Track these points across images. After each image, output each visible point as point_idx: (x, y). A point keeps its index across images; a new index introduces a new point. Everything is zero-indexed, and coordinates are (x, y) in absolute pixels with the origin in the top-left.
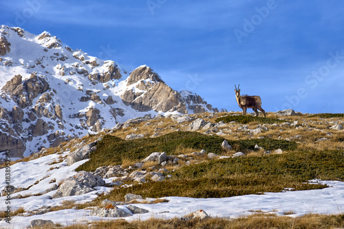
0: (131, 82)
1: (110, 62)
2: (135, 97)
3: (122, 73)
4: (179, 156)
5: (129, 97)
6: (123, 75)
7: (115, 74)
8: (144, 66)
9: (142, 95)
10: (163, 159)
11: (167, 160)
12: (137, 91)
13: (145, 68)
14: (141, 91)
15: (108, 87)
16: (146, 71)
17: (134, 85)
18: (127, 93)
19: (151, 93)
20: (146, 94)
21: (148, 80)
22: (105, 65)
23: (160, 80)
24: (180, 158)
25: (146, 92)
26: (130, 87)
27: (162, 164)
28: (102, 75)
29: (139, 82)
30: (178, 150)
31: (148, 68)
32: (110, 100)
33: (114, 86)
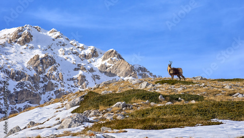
0: (104, 59)
1: (92, 47)
2: (107, 68)
3: (99, 53)
4: (133, 104)
5: (103, 68)
6: (100, 55)
7: (95, 54)
8: (112, 50)
9: (111, 67)
10: (124, 106)
11: (126, 107)
12: (108, 64)
13: (113, 51)
14: (110, 65)
15: (91, 62)
16: (114, 52)
17: (106, 61)
18: (102, 66)
19: (116, 66)
20: (113, 66)
21: (114, 58)
22: (89, 49)
23: (121, 58)
24: (134, 105)
25: (113, 65)
26: (104, 62)
27: (123, 109)
28: (87, 55)
29: (109, 59)
30: (132, 101)
31: (114, 50)
32: (92, 70)
33: (94, 61)
